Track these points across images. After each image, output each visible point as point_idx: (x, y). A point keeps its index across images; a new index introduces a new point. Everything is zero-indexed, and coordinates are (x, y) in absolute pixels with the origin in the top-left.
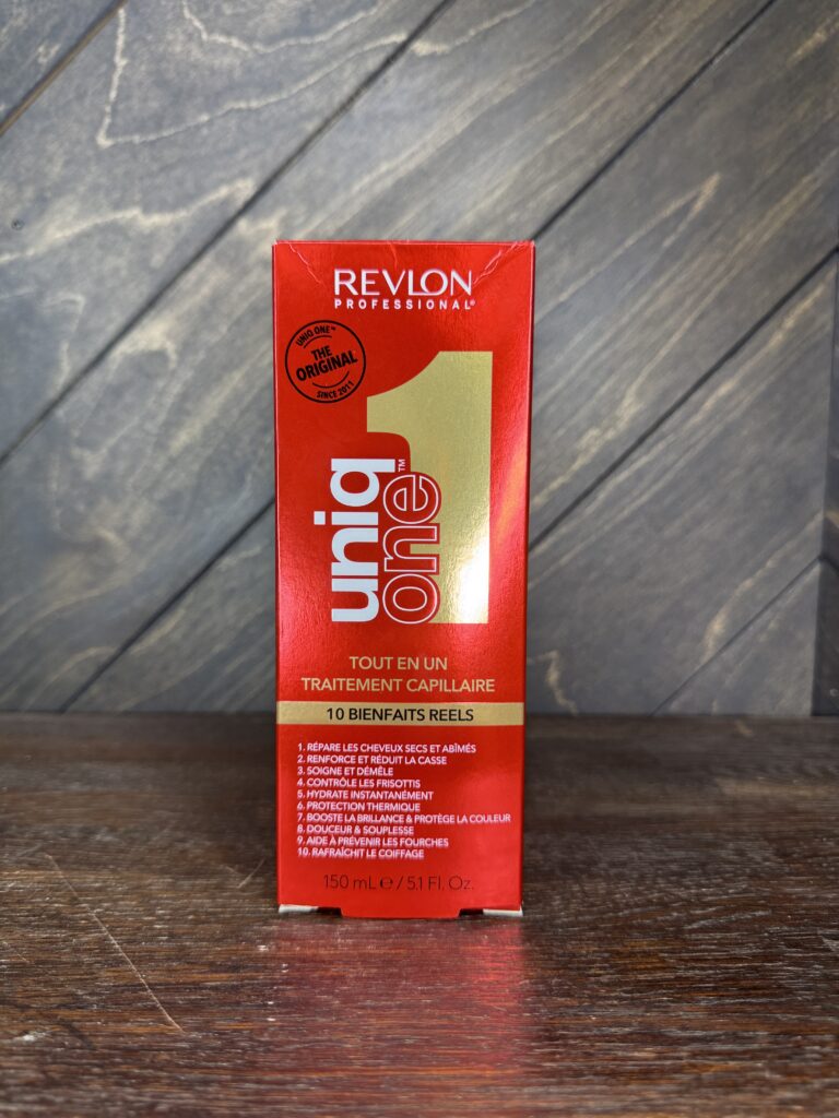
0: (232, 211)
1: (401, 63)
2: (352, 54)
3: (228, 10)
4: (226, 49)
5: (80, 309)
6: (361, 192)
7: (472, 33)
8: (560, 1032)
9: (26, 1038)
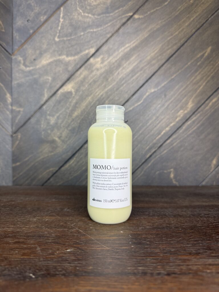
0: (89, 56)
1: (131, 20)
2: (119, 18)
3: (88, 8)
4: (88, 17)
5: (50, 81)
6: (122, 51)
7: (149, 13)
8: (212, 248)
9: (68, 250)
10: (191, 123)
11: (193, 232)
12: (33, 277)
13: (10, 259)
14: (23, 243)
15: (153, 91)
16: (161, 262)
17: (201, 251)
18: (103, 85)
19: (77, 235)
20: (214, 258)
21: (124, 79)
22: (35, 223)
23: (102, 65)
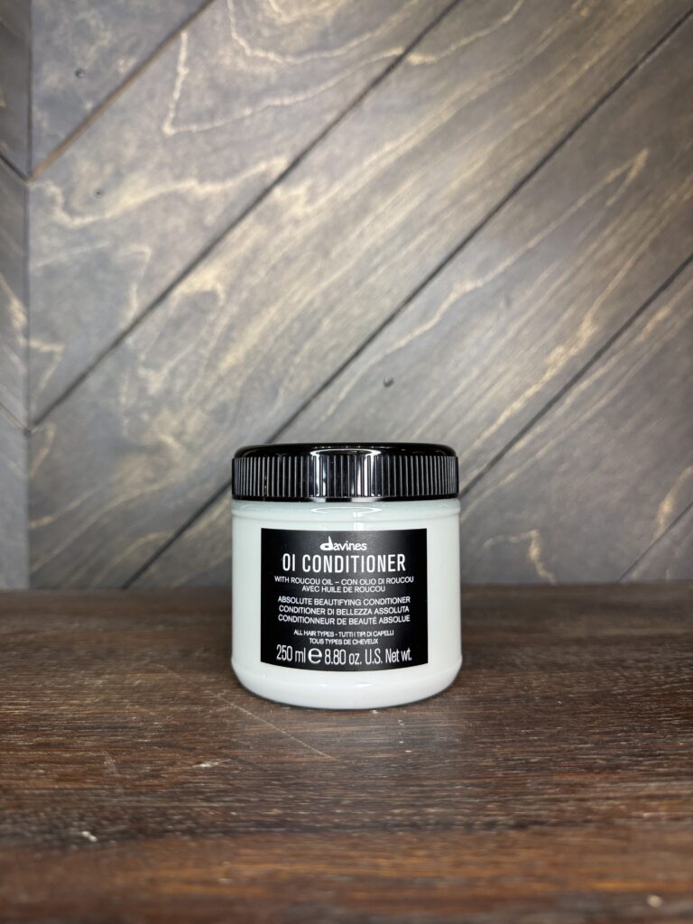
0: (269, 181)
1: (400, 69)
2: (363, 63)
3: (266, 32)
4: (265, 61)
5: (147, 259)
6: (371, 165)
7: (453, 48)
8: (658, 752)
9: (203, 765)
10: (589, 388)
11: (597, 711)
12: (93, 838)
13: (18, 792)
14: (59, 746)
15: (469, 286)
16: (496, 794)
17: (623, 760)
18: (314, 270)
19: (233, 722)
20: (665, 778)
21: (378, 251)
22: (100, 691)
23: (309, 209)
